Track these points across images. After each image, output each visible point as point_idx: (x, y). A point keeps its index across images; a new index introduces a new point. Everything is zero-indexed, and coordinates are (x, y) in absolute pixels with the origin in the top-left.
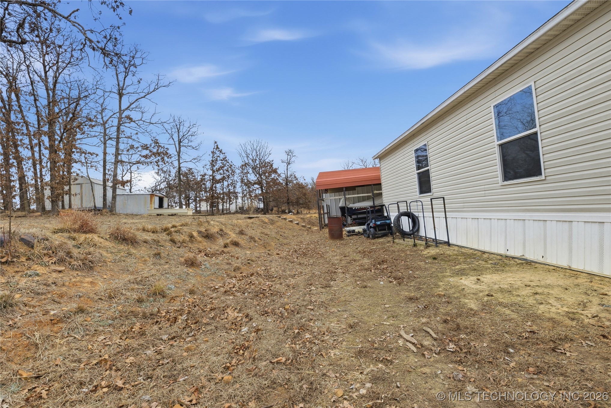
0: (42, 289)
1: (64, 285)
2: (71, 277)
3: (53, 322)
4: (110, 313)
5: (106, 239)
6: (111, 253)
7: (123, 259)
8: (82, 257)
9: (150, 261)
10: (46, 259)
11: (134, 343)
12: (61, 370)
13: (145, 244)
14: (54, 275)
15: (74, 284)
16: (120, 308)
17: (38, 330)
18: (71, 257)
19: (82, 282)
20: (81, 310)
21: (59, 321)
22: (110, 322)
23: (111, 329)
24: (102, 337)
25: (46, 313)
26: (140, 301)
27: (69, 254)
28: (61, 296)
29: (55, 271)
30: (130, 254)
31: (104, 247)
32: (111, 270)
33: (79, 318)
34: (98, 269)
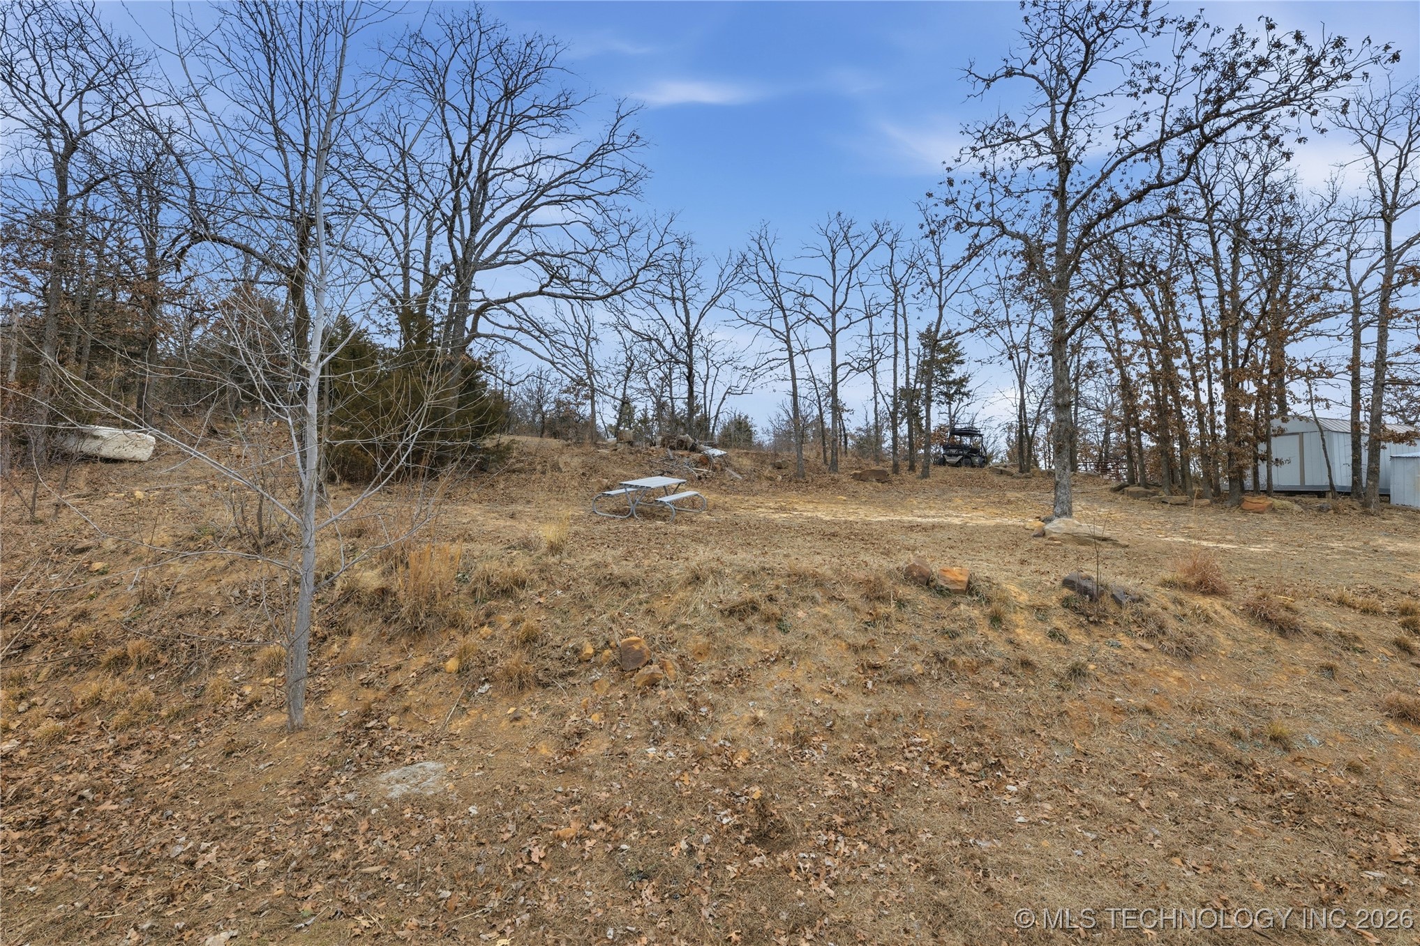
0: (1116, 666)
1: (1142, 670)
2: (1156, 663)
3: (1115, 710)
4: (1182, 732)
5: (1234, 612)
6: (1234, 639)
7: (1249, 656)
8: (1179, 636)
9: (1306, 675)
10: (1134, 628)
11: (1190, 782)
12: (1103, 759)
13: (1316, 638)
14: (1138, 653)
15: (1156, 674)
16: (1200, 731)
17: (1099, 712)
18: (1164, 633)
19: (1167, 674)
20: (1148, 711)
21: (1120, 712)
22: (1176, 741)
23: (1173, 751)
24: (1159, 754)
25: (1112, 697)
26: (1235, 736)
27: (1161, 628)
28: (1135, 684)
29: (1141, 648)
30: (1267, 650)
31: (1225, 627)
32: (1221, 669)
33: (1142, 719)
34: (1199, 660)
